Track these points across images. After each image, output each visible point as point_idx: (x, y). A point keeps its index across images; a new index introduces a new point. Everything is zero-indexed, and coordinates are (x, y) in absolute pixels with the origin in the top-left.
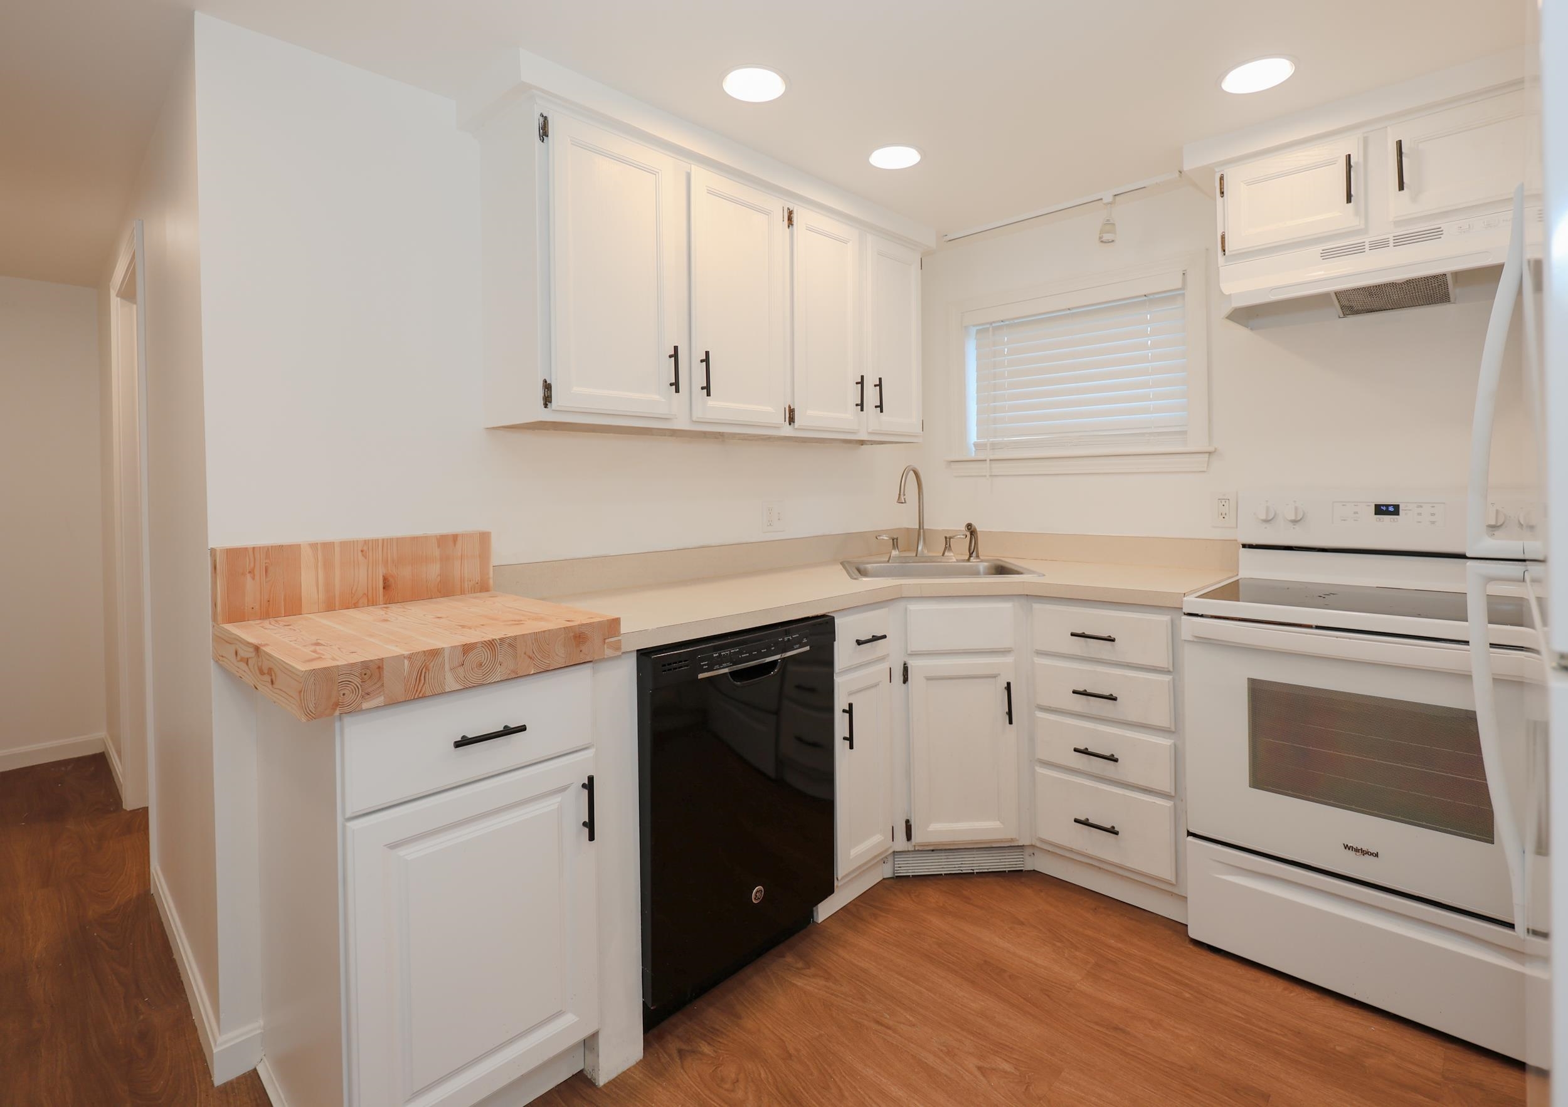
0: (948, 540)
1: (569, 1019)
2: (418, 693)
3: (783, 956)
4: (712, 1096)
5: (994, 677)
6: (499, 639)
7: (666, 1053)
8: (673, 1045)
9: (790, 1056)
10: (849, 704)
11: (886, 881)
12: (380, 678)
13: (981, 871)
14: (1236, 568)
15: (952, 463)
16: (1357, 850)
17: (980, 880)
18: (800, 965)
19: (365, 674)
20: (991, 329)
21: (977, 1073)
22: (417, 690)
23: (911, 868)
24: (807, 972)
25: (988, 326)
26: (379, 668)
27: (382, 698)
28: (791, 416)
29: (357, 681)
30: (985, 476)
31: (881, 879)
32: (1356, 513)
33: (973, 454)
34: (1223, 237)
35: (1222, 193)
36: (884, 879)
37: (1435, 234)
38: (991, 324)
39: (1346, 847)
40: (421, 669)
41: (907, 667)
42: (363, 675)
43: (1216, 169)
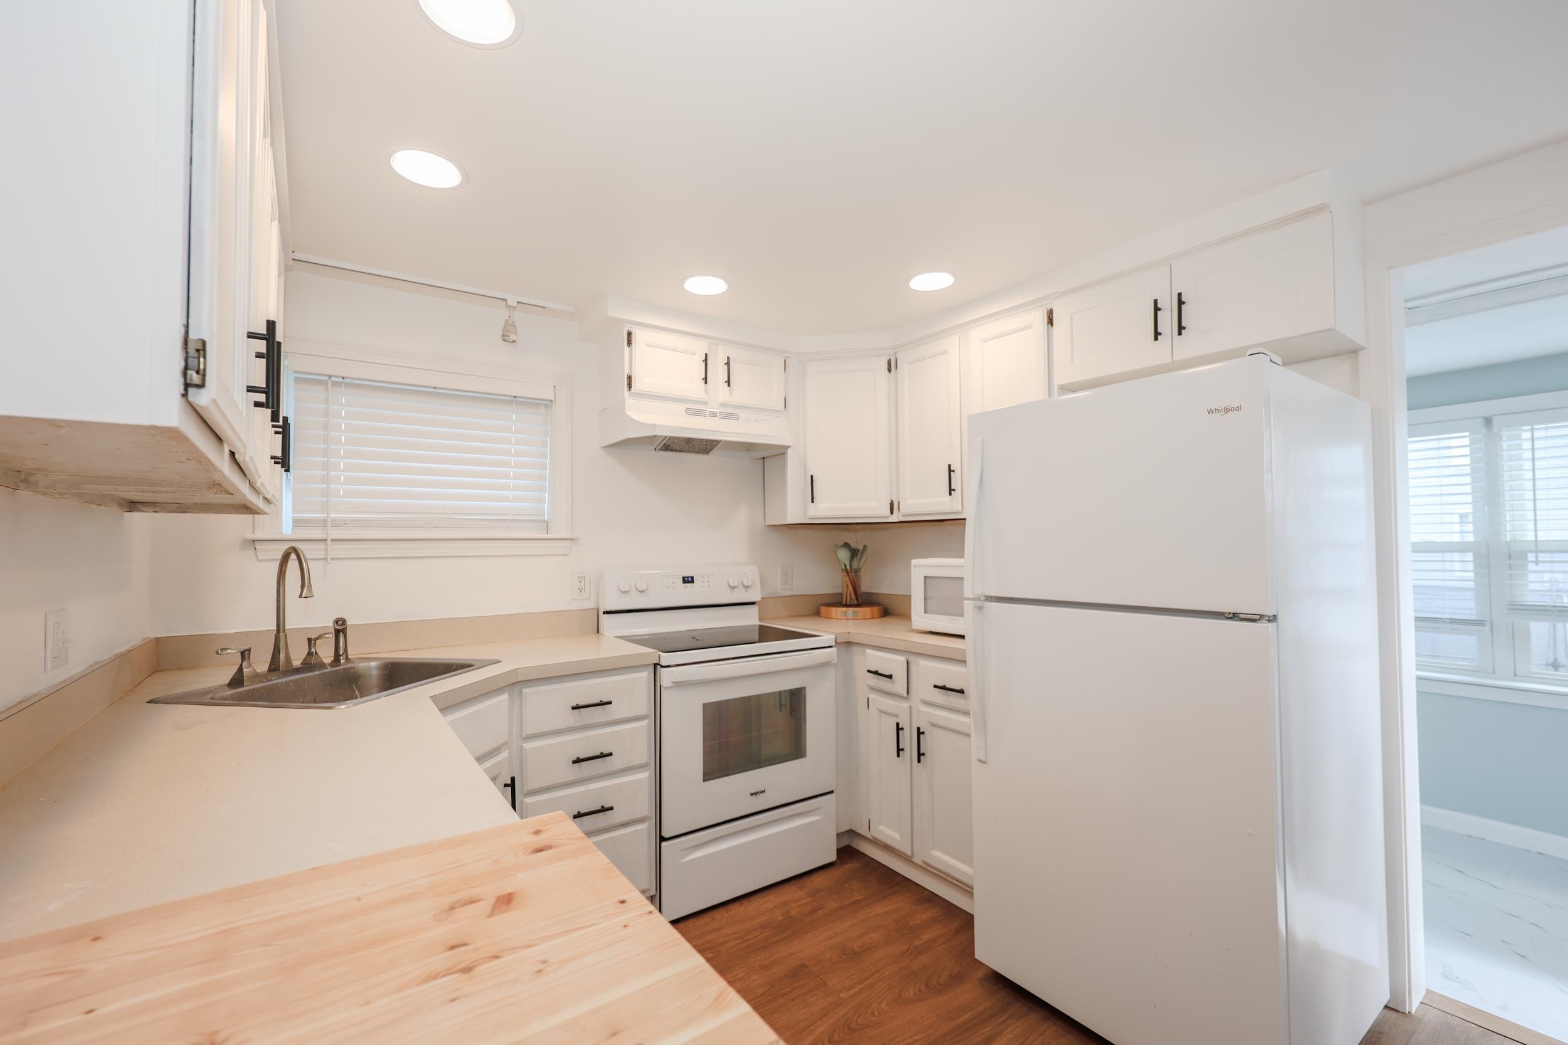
0: (312, 640)
15: (258, 543)
16: (756, 793)
20: (330, 383)
25: (326, 378)
30: (324, 559)
32: (674, 583)
33: (291, 531)
34: (630, 378)
35: (629, 344)
37: (735, 417)
38: (330, 377)
43: (626, 325)
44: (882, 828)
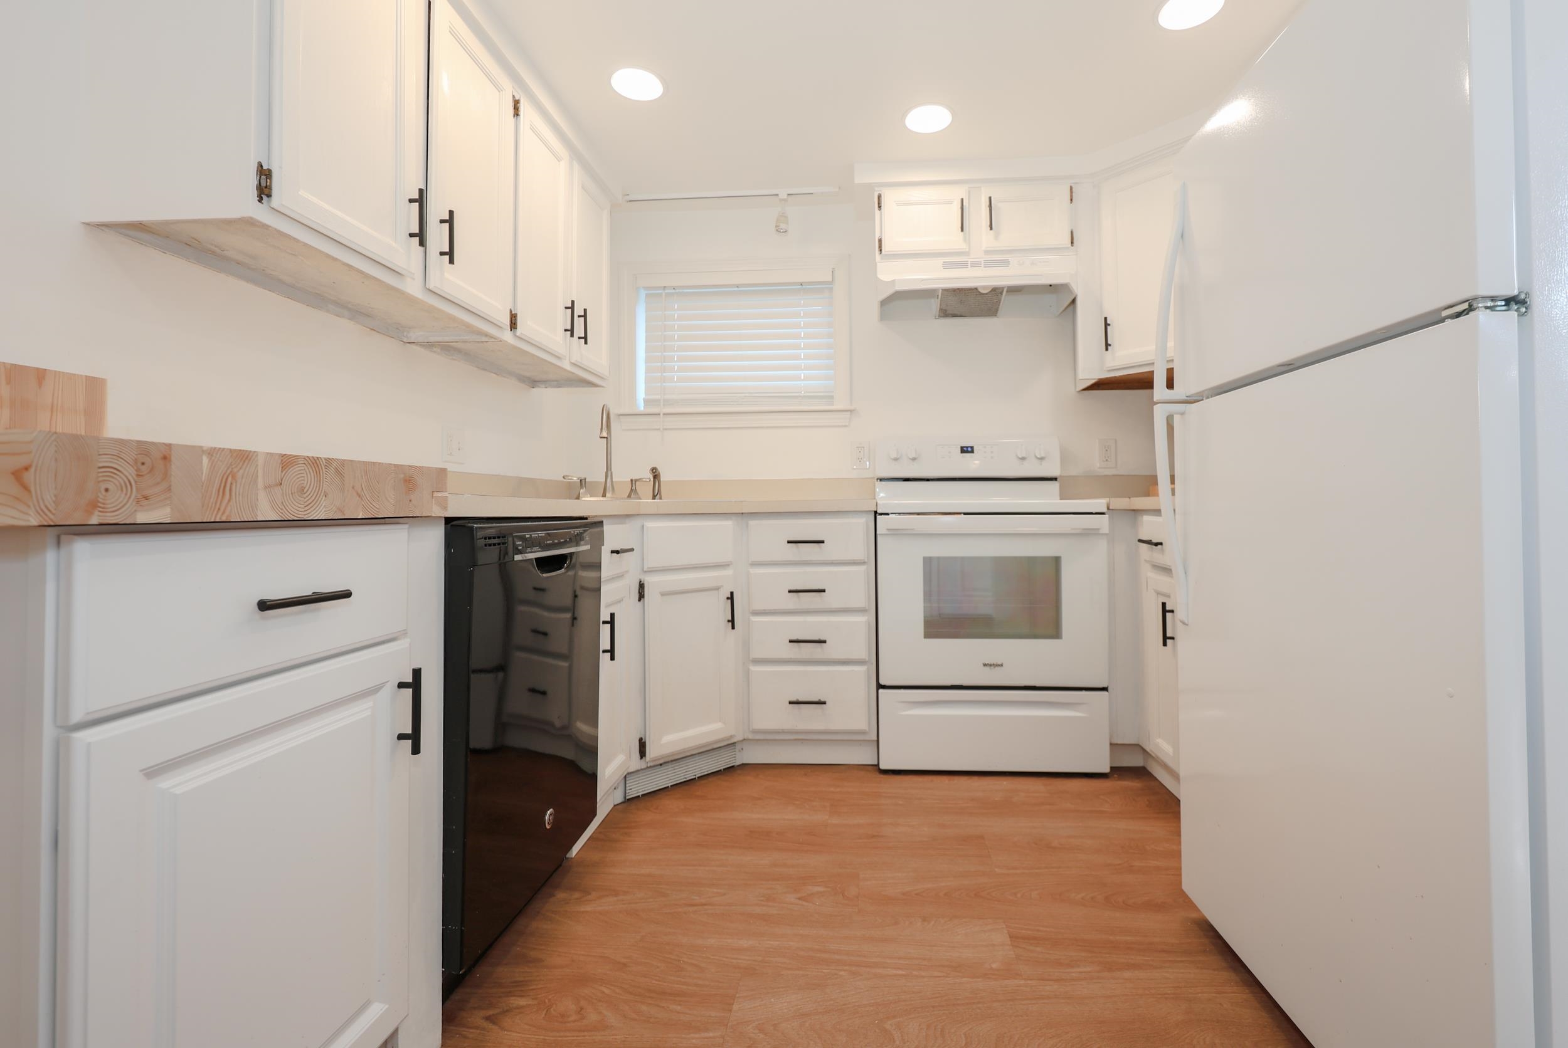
0: (634, 482)
1: (376, 1010)
2: (220, 513)
3: (552, 895)
4: (562, 1034)
5: (717, 589)
6: (325, 459)
7: (471, 1028)
8: (477, 1018)
9: (624, 965)
10: (611, 614)
11: (618, 807)
12: (166, 475)
13: (702, 774)
14: (874, 496)
15: (621, 417)
16: (991, 665)
17: (703, 782)
18: (576, 895)
19: (143, 464)
20: (664, 294)
21: (800, 902)
22: (219, 509)
23: (641, 787)
24: (589, 897)
25: (656, 291)
26: (165, 458)
27: (168, 510)
28: (513, 322)
29: (130, 472)
30: (659, 429)
31: (612, 806)
32: (950, 452)
33: (642, 409)
34: (880, 241)
35: (880, 207)
36: (615, 806)
37: (1005, 263)
38: (662, 289)
39: (985, 665)
40: (225, 477)
41: (643, 584)
42: (139, 464)
43: (876, 189)
44: (1159, 741)
